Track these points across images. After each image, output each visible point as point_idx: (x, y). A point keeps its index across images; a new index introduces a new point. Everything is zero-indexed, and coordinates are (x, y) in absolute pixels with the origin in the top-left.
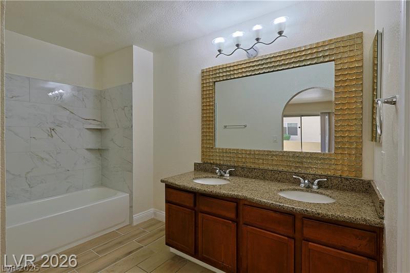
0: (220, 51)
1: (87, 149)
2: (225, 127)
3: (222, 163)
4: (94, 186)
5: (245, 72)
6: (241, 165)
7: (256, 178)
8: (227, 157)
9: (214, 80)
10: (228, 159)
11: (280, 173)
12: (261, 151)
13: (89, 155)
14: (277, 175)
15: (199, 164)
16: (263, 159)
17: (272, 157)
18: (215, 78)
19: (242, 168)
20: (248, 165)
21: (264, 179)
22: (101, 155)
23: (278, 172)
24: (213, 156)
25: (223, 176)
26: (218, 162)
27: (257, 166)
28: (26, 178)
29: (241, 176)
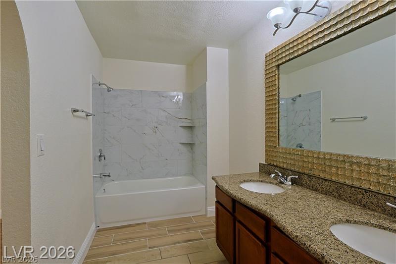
0: (276, 26)
1: (180, 143)
2: (333, 120)
3: (285, 166)
4: (185, 175)
5: (311, 43)
6: (307, 172)
7: (327, 193)
8: (292, 159)
9: (277, 64)
10: (292, 162)
11: (366, 192)
12: (334, 155)
13: (182, 148)
14: (360, 196)
15: (263, 164)
16: (337, 168)
17: (351, 165)
18: (278, 60)
19: (309, 176)
20: (316, 173)
21: (340, 197)
22: (192, 148)
23: (363, 192)
24: (276, 156)
25: (283, 183)
26: (281, 165)
27: (328, 177)
28: (140, 162)
29: (308, 187)
